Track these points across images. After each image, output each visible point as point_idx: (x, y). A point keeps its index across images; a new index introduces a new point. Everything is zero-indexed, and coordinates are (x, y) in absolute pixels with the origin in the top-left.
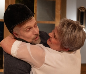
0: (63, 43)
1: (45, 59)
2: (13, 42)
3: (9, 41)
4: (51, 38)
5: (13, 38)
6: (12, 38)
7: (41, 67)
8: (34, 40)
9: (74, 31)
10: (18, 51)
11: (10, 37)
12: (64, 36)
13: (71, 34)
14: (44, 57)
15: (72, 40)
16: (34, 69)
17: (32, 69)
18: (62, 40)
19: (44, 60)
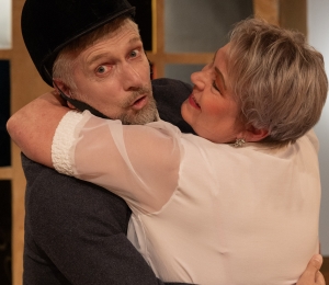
0: (248, 106)
1: (180, 173)
2: (59, 118)
3: (43, 115)
4: (201, 90)
5: (56, 101)
6: (52, 102)
7: (164, 207)
8: (130, 111)
9: (286, 62)
10: (77, 148)
11: (43, 101)
12: (249, 81)
13: (276, 74)
14: (178, 168)
15: (280, 94)
16: (141, 217)
17: (133, 217)
18: (245, 97)
19: (177, 177)
